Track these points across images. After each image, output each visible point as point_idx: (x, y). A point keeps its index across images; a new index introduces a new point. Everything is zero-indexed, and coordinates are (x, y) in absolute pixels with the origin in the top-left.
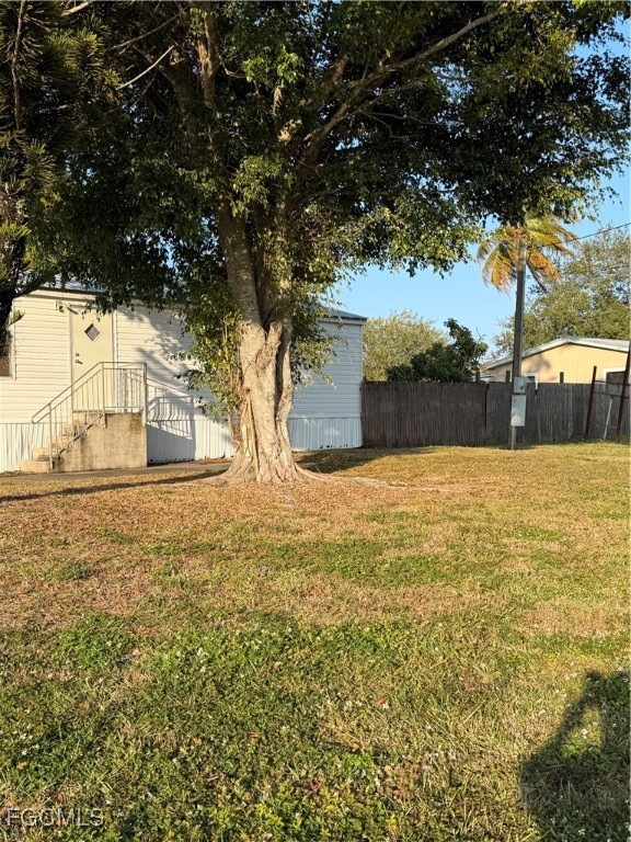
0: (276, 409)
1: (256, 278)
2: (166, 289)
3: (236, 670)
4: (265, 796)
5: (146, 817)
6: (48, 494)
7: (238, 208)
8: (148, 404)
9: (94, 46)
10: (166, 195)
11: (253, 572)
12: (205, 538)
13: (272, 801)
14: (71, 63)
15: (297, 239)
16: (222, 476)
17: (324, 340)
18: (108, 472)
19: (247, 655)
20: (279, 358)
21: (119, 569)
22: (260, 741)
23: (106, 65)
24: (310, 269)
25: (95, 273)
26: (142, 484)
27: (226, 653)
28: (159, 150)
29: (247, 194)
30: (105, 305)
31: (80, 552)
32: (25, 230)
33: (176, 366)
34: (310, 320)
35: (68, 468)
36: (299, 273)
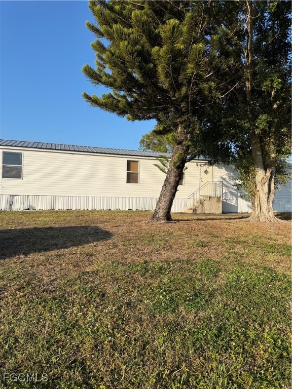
0: (268, 197)
1: (262, 153)
2: (231, 158)
3: (255, 285)
4: (267, 330)
5: (225, 328)
6: (192, 220)
7: (257, 132)
8: (223, 194)
9: (213, 86)
10: (233, 129)
11: (260, 252)
12: (242, 239)
13: (269, 333)
14: (206, 92)
15: (279, 140)
16: (248, 219)
17: (287, 174)
18: (209, 214)
19: (258, 281)
20: (270, 180)
21: (214, 246)
22: (264, 311)
23: (217, 91)
24: (283, 150)
25: (208, 154)
26: (221, 219)
27: (251, 278)
28: (231, 115)
29: (260, 126)
30: (210, 164)
31: (202, 239)
32: (190, 143)
33: (232, 183)
34: (282, 167)
35: (198, 212)
36: (278, 152)
